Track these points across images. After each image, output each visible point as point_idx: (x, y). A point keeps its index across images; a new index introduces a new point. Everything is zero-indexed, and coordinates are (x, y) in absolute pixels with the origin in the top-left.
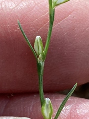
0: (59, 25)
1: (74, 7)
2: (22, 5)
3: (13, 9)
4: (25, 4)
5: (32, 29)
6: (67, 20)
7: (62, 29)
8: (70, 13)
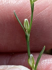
0: (41, 13)
1: (49, 3)
2: (20, 2)
3: (15, 4)
4: (22, 1)
5: (25, 16)
6: (45, 11)
7: (42, 16)
8: (47, 7)
